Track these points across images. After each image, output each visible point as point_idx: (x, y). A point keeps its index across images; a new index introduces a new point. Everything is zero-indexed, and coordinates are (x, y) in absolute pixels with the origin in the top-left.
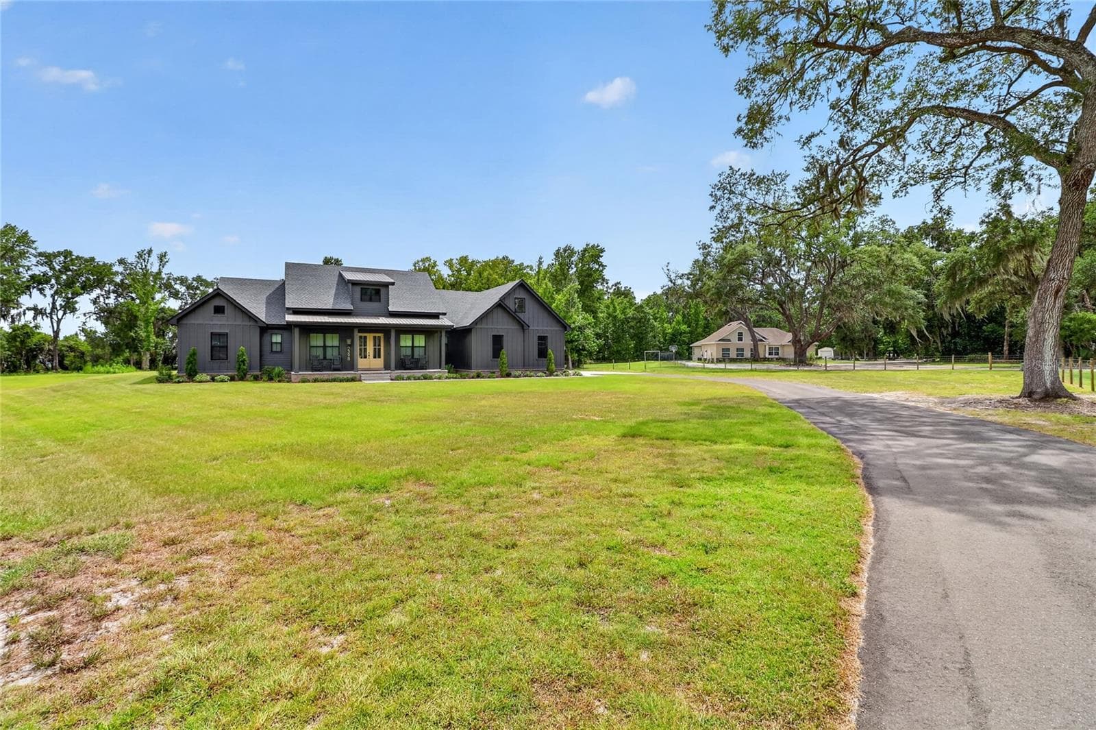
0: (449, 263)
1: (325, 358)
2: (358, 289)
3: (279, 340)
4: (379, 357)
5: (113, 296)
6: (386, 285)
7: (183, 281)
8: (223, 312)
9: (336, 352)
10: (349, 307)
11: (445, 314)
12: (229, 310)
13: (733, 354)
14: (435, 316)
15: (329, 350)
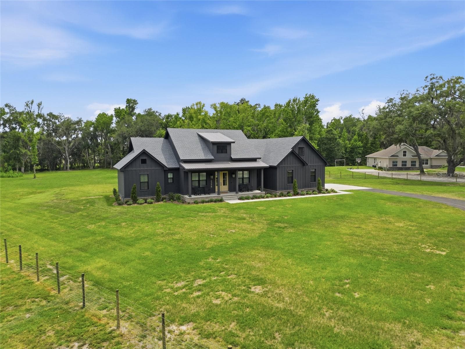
0: (214, 107)
1: (199, 186)
3: (172, 177)
4: (226, 184)
6: (229, 144)
8: (145, 162)
9: (204, 183)
11: (260, 158)
13: (399, 165)
14: (254, 160)
15: (201, 182)
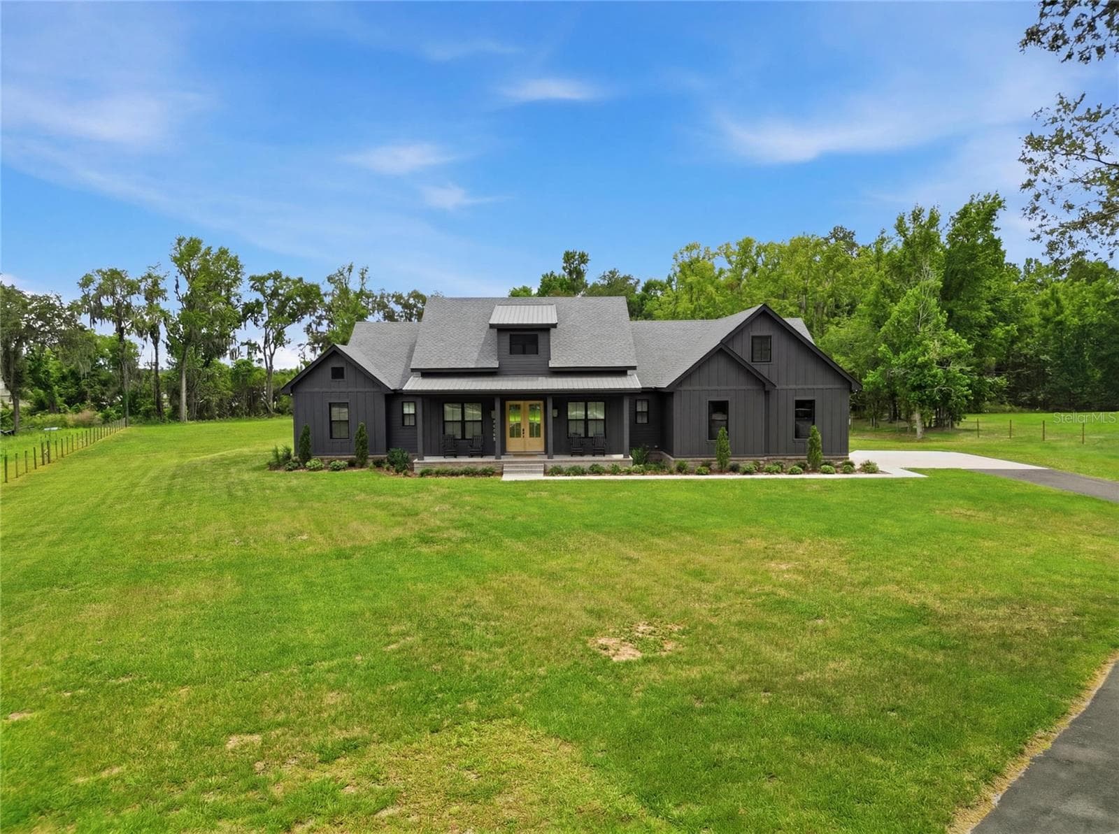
1: (463, 437)
2: (506, 338)
3: (412, 411)
5: (325, 322)
6: (546, 329)
7: (398, 299)
8: (342, 376)
9: (477, 429)
10: (496, 365)
11: (634, 368)
12: (347, 372)
14: (621, 372)
15: (468, 426)
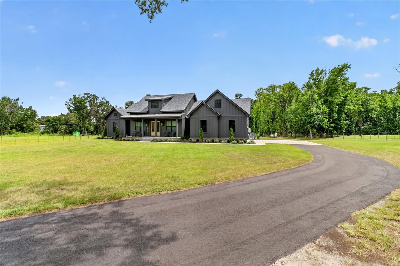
4: (154, 131)
